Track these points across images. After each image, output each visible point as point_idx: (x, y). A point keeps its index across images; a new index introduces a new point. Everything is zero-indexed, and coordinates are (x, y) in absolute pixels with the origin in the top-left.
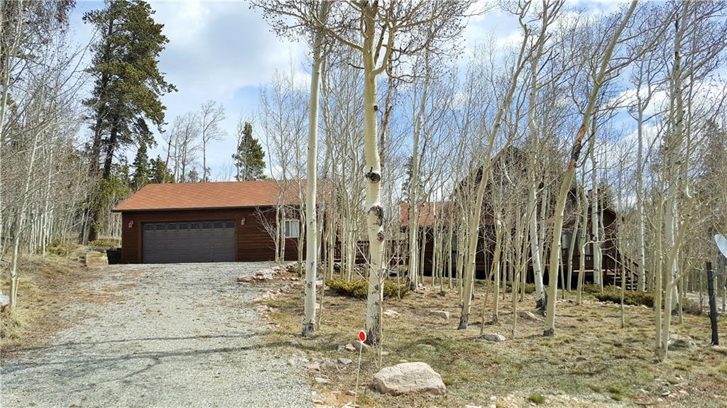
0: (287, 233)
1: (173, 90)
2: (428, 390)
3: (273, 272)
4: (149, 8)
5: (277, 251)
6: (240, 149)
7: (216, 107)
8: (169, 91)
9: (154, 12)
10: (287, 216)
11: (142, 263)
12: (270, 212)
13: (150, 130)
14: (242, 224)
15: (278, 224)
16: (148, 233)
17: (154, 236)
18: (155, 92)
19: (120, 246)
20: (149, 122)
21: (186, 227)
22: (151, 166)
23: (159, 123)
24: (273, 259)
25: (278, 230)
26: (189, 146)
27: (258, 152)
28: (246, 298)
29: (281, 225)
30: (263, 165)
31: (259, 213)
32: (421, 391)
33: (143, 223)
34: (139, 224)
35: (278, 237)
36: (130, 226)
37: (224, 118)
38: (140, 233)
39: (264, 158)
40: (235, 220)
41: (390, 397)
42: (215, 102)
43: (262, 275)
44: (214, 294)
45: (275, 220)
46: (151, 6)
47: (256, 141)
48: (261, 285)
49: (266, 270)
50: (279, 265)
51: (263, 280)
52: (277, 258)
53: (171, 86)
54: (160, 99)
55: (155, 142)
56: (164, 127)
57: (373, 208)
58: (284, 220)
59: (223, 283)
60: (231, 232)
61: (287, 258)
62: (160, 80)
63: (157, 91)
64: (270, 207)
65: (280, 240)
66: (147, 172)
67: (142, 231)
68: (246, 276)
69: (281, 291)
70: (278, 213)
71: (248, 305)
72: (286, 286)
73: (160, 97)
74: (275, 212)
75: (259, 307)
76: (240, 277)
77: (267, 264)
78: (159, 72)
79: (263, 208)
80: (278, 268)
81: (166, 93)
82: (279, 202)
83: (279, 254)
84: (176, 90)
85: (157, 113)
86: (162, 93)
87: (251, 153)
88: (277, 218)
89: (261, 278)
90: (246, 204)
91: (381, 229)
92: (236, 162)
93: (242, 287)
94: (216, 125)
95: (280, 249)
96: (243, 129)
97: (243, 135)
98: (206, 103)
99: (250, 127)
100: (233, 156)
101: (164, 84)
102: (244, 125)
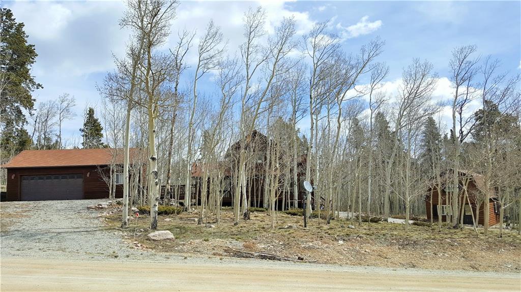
0: (117, 182)
1: (40, 88)
2: (168, 239)
3: (108, 204)
4: (24, 34)
5: (111, 192)
6: (85, 125)
7: (70, 98)
8: (38, 88)
9: (27, 37)
10: (117, 172)
11: (20, 201)
12: (106, 170)
13: (23, 114)
14: (88, 176)
15: (111, 176)
16: (25, 182)
17: (28, 184)
18: (28, 89)
19: (6, 191)
20: (22, 109)
21: (50, 178)
22: (17, 133)
23: (30, 109)
24: (108, 197)
25: (111, 180)
26: (49, 123)
27: (98, 128)
28: (93, 215)
29: (113, 177)
30: (102, 135)
31: (100, 170)
32: (165, 239)
33: (21, 176)
34: (19, 177)
35: (111, 184)
36: (13, 178)
37: (74, 105)
38: (19, 183)
39: (102, 131)
40: (83, 174)
41: (153, 242)
42: (68, 94)
43: (101, 205)
44: (75, 214)
45: (109, 174)
46: (25, 32)
47: (97, 120)
48: (101, 210)
49: (104, 203)
50: (112, 200)
51: (102, 208)
52: (110, 196)
53: (39, 85)
54: (31, 93)
55: (27, 122)
56: (33, 112)
57: (153, 172)
58: (115, 174)
59: (79, 209)
60: (80, 181)
61: (117, 197)
62: (31, 81)
63: (29, 88)
64: (106, 166)
65: (113, 186)
66: (14, 137)
67: (21, 181)
68: (92, 206)
69: (112, 212)
70: (111, 170)
71: (94, 218)
72: (115, 210)
73: (31, 92)
74: (110, 169)
75: (100, 219)
76: (89, 206)
77: (104, 200)
78: (31, 75)
79: (102, 166)
80: (111, 202)
81: (36, 90)
82: (112, 162)
83: (112, 195)
84: (42, 88)
85: (29, 102)
86: (32, 89)
87: (93, 127)
88: (111, 173)
89: (101, 207)
90: (91, 164)
91: (157, 180)
92: (83, 133)
93: (90, 211)
94: (68, 109)
95: (112, 191)
96: (88, 112)
97: (88, 116)
98: (62, 95)
99: (93, 111)
100: (80, 130)
101: (34, 84)
102: (89, 109)
